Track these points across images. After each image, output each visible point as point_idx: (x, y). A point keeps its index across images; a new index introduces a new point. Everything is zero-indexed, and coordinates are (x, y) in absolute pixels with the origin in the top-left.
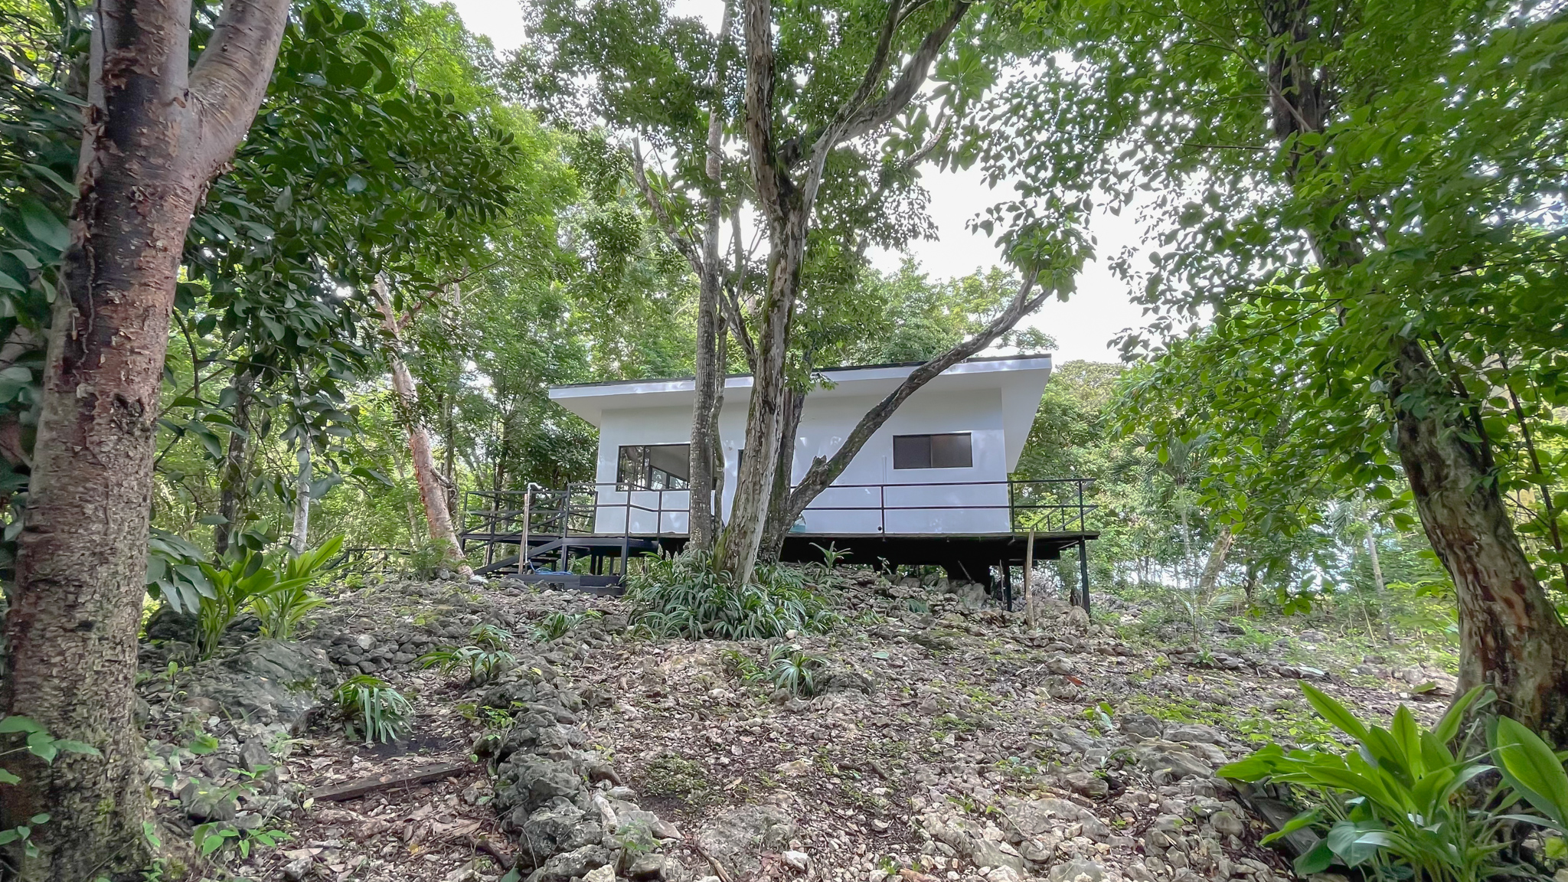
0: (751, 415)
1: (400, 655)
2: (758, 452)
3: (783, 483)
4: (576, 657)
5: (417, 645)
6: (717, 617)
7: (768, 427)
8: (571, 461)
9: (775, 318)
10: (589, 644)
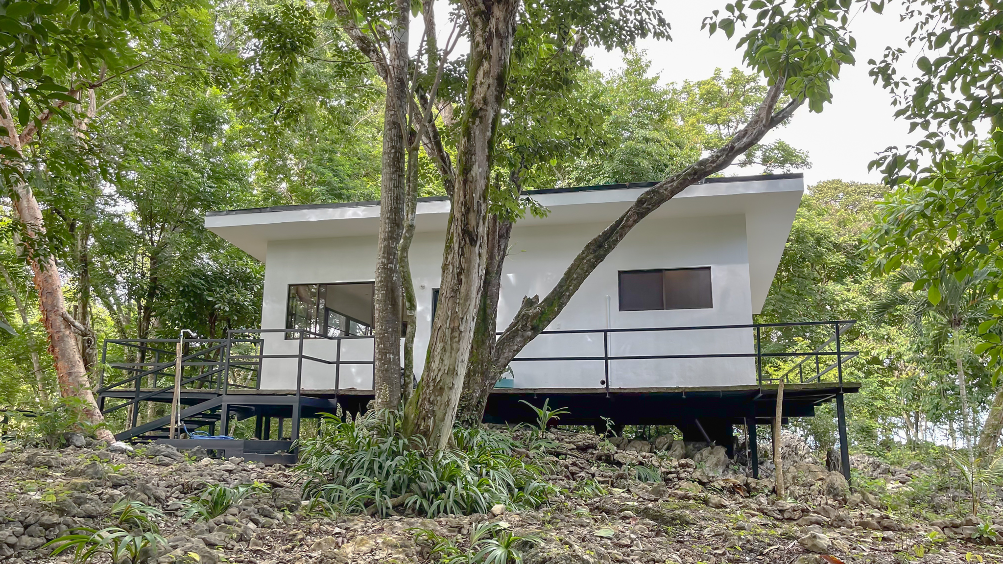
0: (448, 248)
1: (26, 540)
2: (456, 291)
3: (486, 329)
4: (241, 539)
5: (47, 527)
6: (410, 491)
7: (469, 261)
8: (230, 302)
9: (476, 131)
10: (256, 522)
